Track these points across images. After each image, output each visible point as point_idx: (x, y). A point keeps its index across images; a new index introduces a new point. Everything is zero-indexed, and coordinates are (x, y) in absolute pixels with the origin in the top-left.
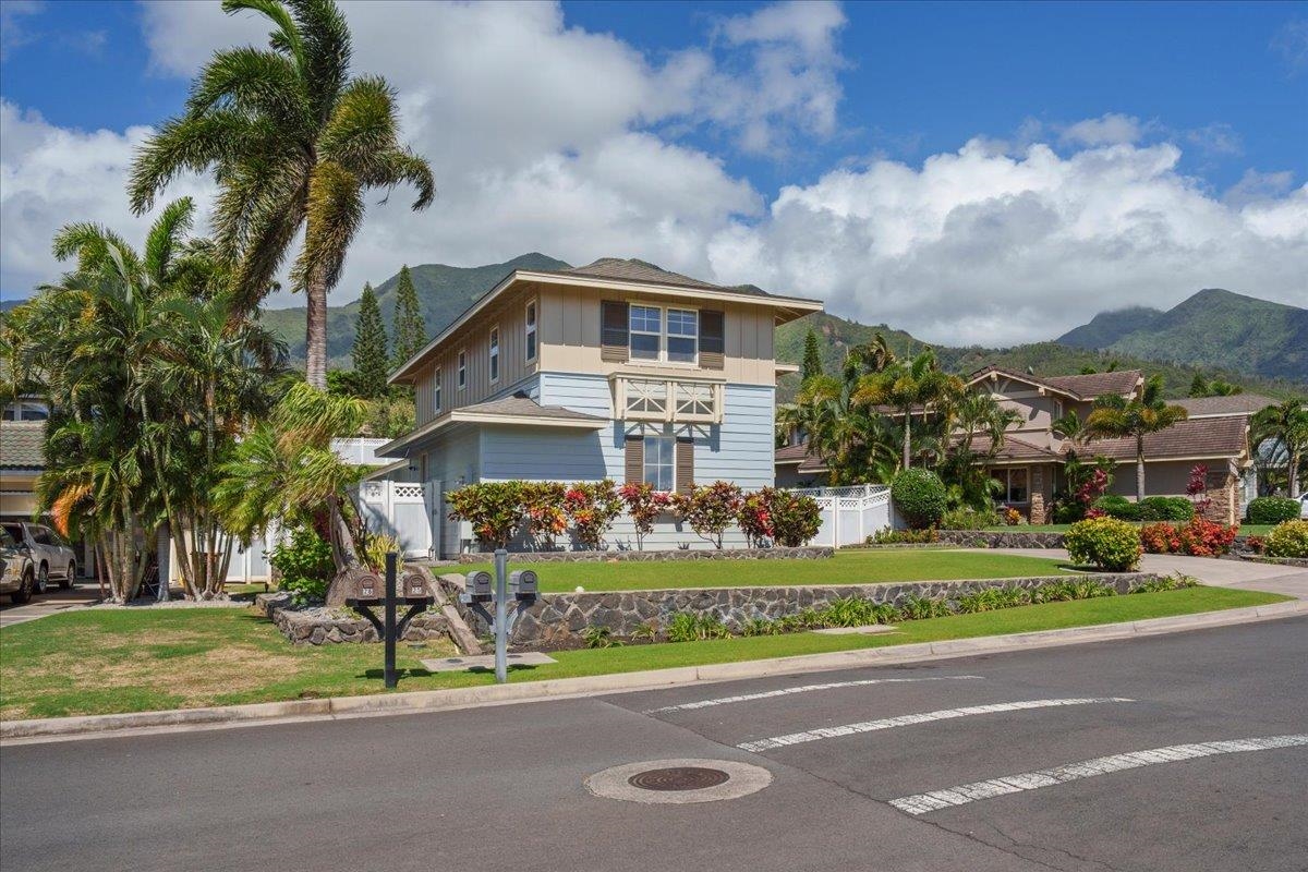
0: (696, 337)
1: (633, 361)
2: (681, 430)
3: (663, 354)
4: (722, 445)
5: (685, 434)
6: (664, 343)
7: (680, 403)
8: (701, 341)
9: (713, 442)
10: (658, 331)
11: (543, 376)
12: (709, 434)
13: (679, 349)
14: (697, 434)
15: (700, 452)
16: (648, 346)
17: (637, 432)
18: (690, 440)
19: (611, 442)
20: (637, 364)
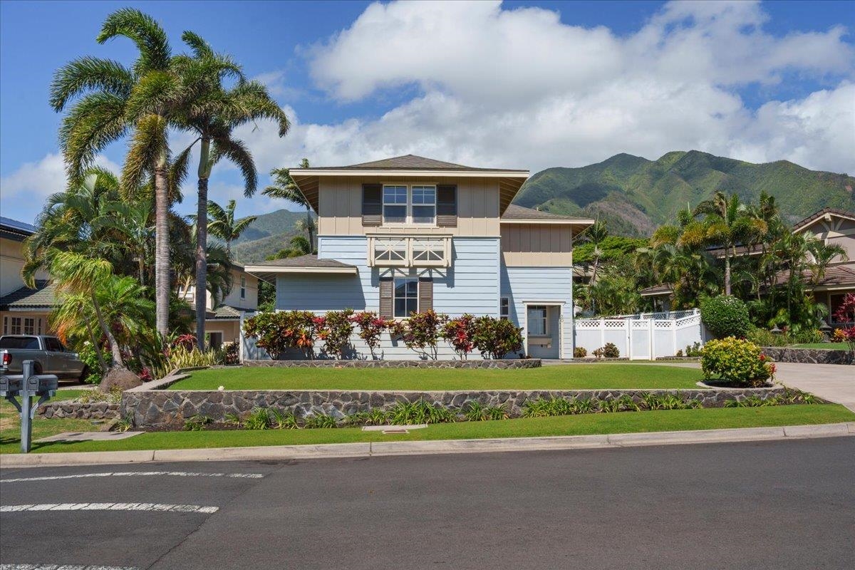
0: (435, 205)
1: (385, 225)
2: (423, 273)
3: (409, 219)
4: (456, 283)
5: (426, 275)
6: (409, 210)
7: (415, 253)
8: (438, 207)
9: (449, 280)
10: (406, 202)
11: (320, 239)
12: (445, 275)
13: (421, 214)
14: (435, 275)
15: (438, 288)
16: (397, 214)
17: (389, 275)
18: (430, 280)
19: (369, 282)
20: (389, 226)
